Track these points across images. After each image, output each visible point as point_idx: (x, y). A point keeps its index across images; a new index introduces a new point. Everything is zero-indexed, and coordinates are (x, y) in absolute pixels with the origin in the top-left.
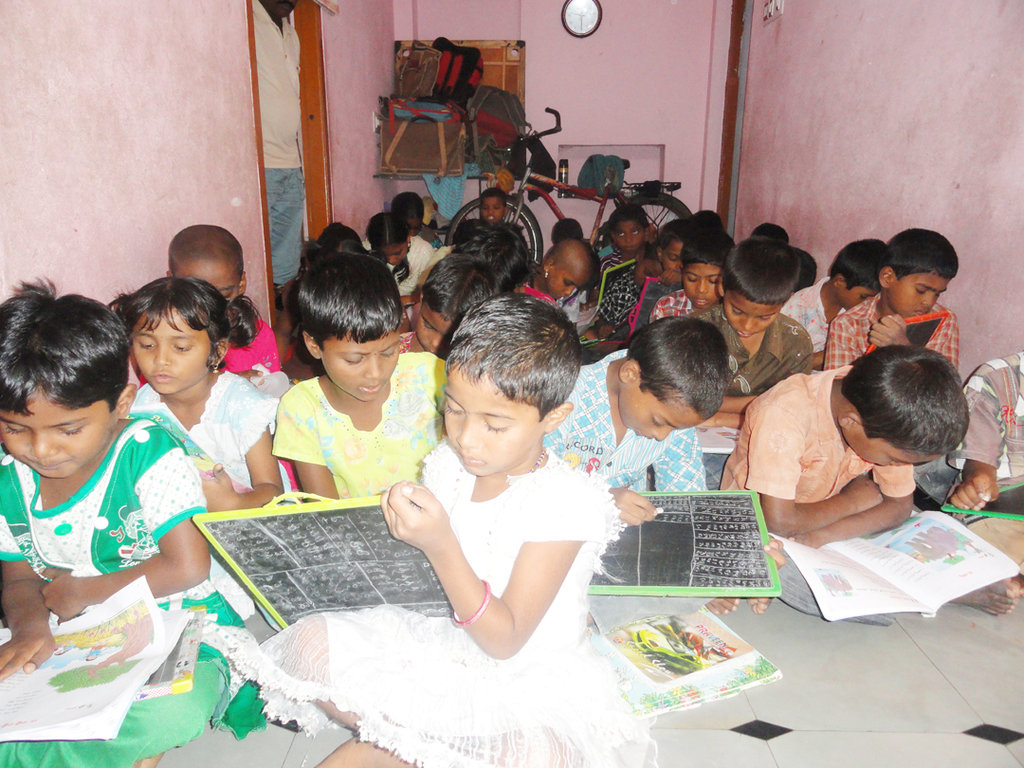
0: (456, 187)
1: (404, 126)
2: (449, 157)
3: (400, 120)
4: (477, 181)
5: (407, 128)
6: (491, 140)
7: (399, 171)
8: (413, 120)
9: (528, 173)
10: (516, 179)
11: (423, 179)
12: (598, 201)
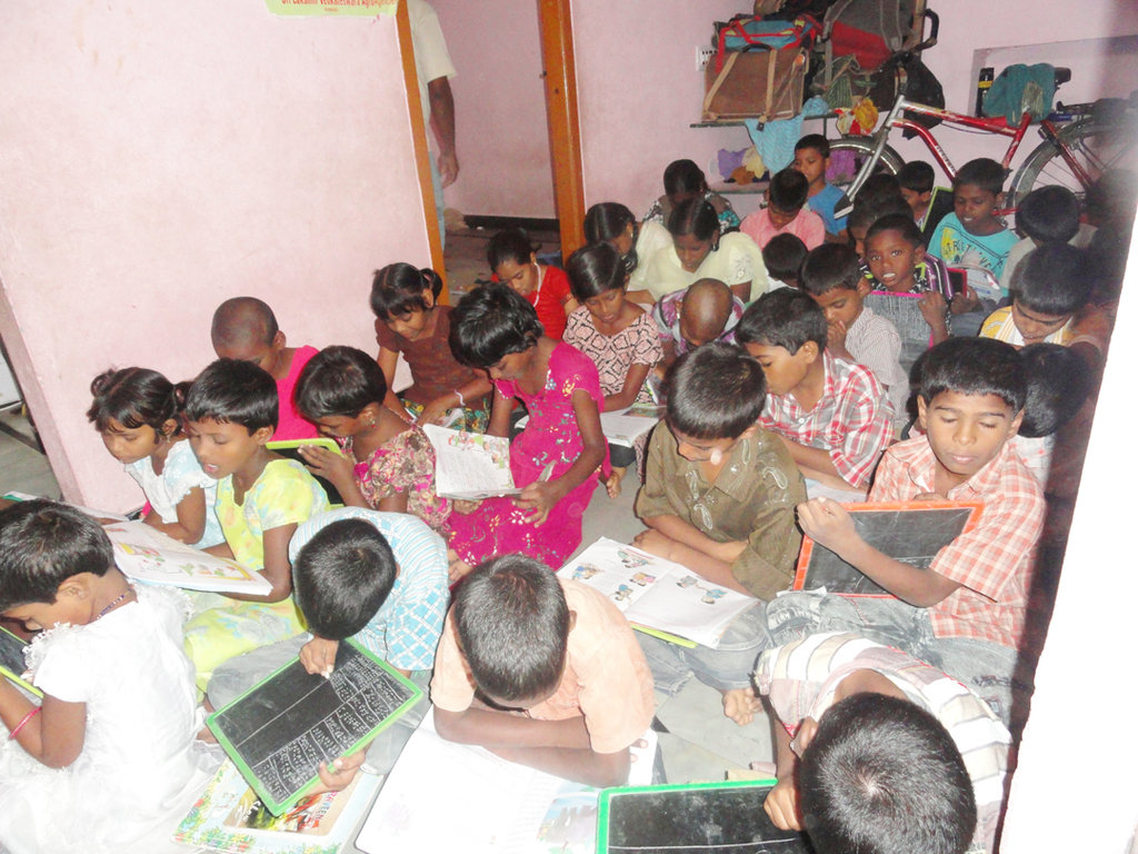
0: (788, 132)
1: (733, 57)
2: (777, 96)
3: (730, 51)
4: (822, 120)
5: (736, 60)
6: (853, 62)
7: (719, 117)
8: (746, 50)
9: (902, 103)
10: (880, 111)
11: (743, 124)
12: (1008, 134)
